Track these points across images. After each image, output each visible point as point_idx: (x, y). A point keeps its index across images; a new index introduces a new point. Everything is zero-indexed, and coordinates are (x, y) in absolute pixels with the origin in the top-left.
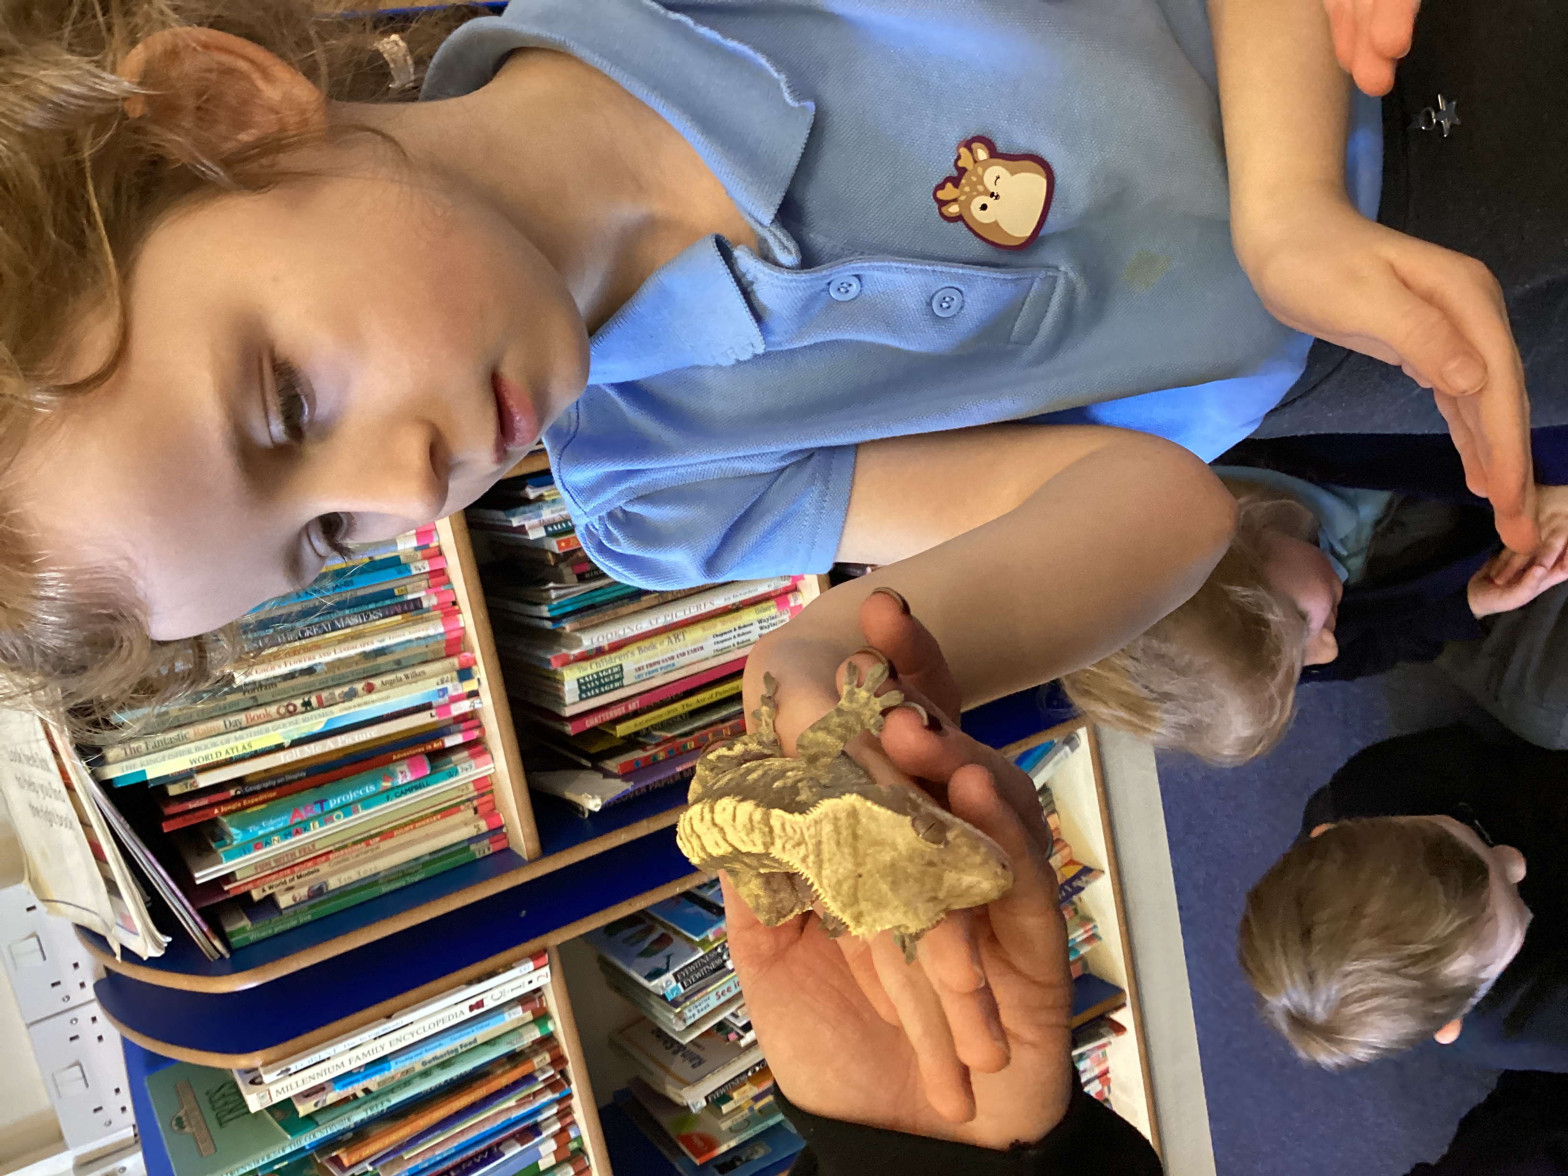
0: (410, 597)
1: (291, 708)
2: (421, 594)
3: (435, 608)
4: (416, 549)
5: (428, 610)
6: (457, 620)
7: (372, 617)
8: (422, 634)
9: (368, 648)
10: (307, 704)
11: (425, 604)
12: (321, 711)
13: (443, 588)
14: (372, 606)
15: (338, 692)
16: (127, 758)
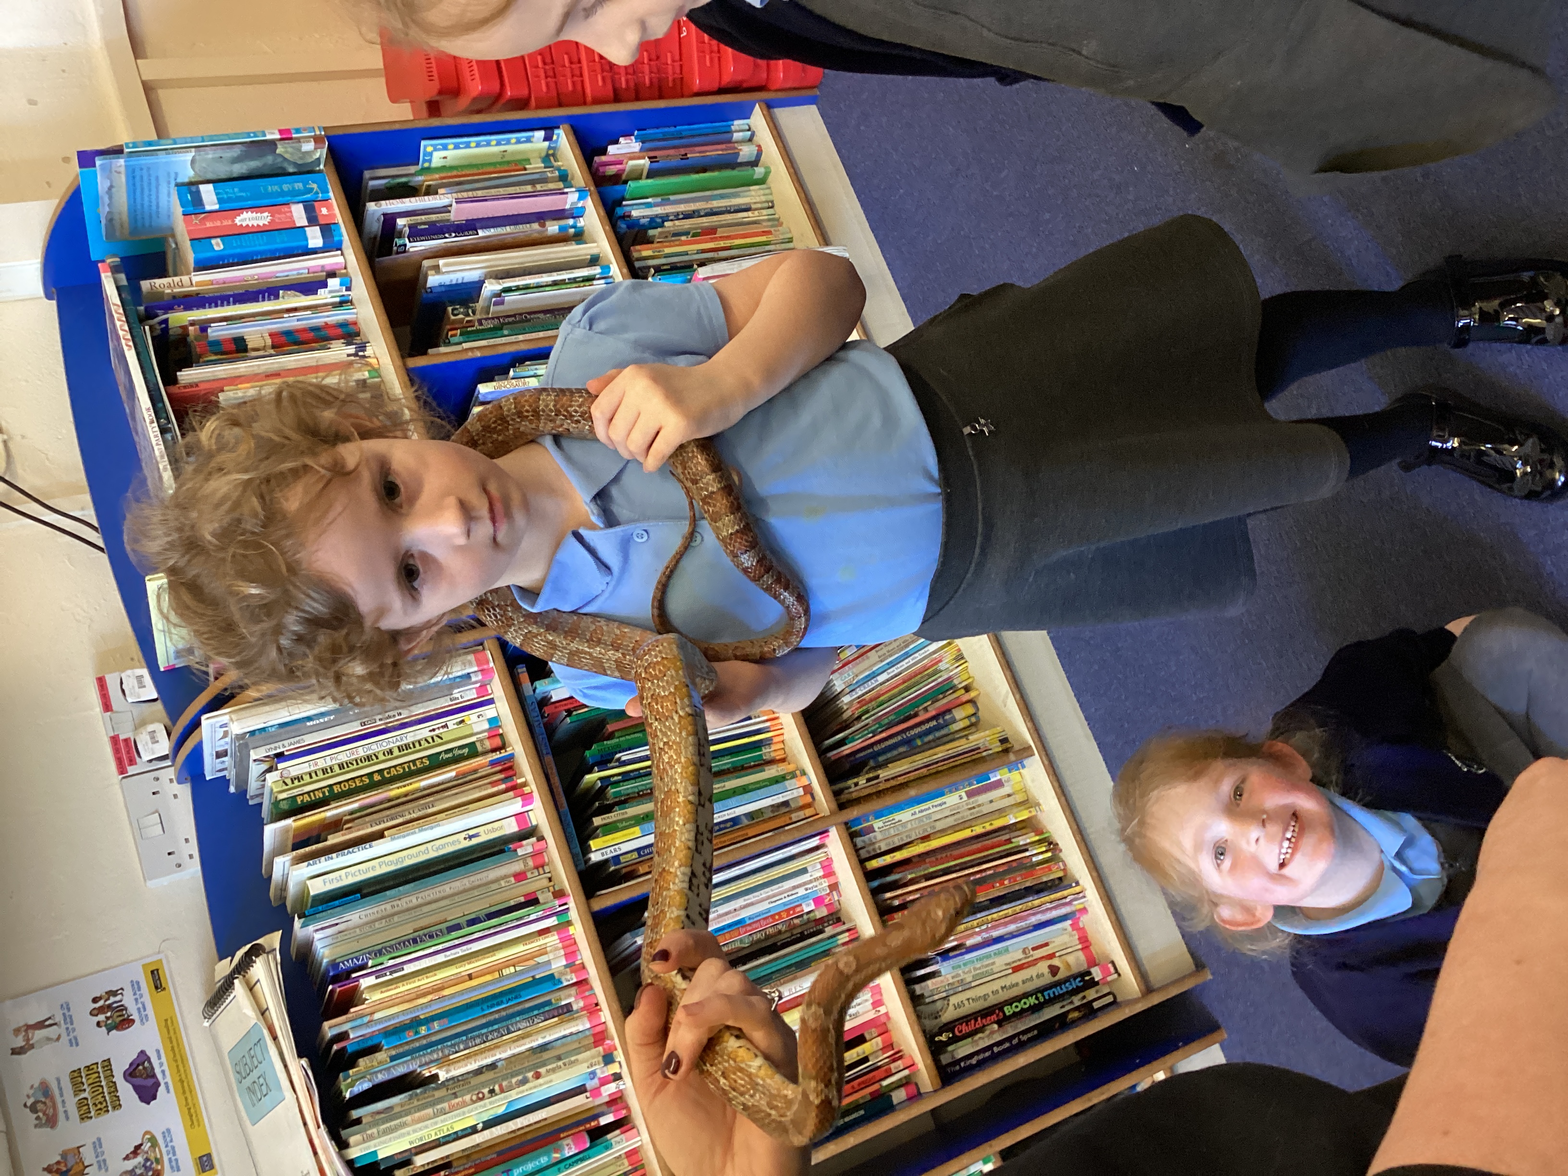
0: (563, 1003)
1: (481, 1095)
2: (572, 1000)
3: (582, 1009)
4: (566, 966)
5: (577, 1012)
6: (599, 1017)
7: (536, 1021)
8: (574, 1030)
9: (534, 1044)
10: (492, 1092)
11: (575, 1007)
12: (503, 1095)
13: (587, 994)
14: (536, 1012)
15: (514, 1080)
16: (364, 1141)
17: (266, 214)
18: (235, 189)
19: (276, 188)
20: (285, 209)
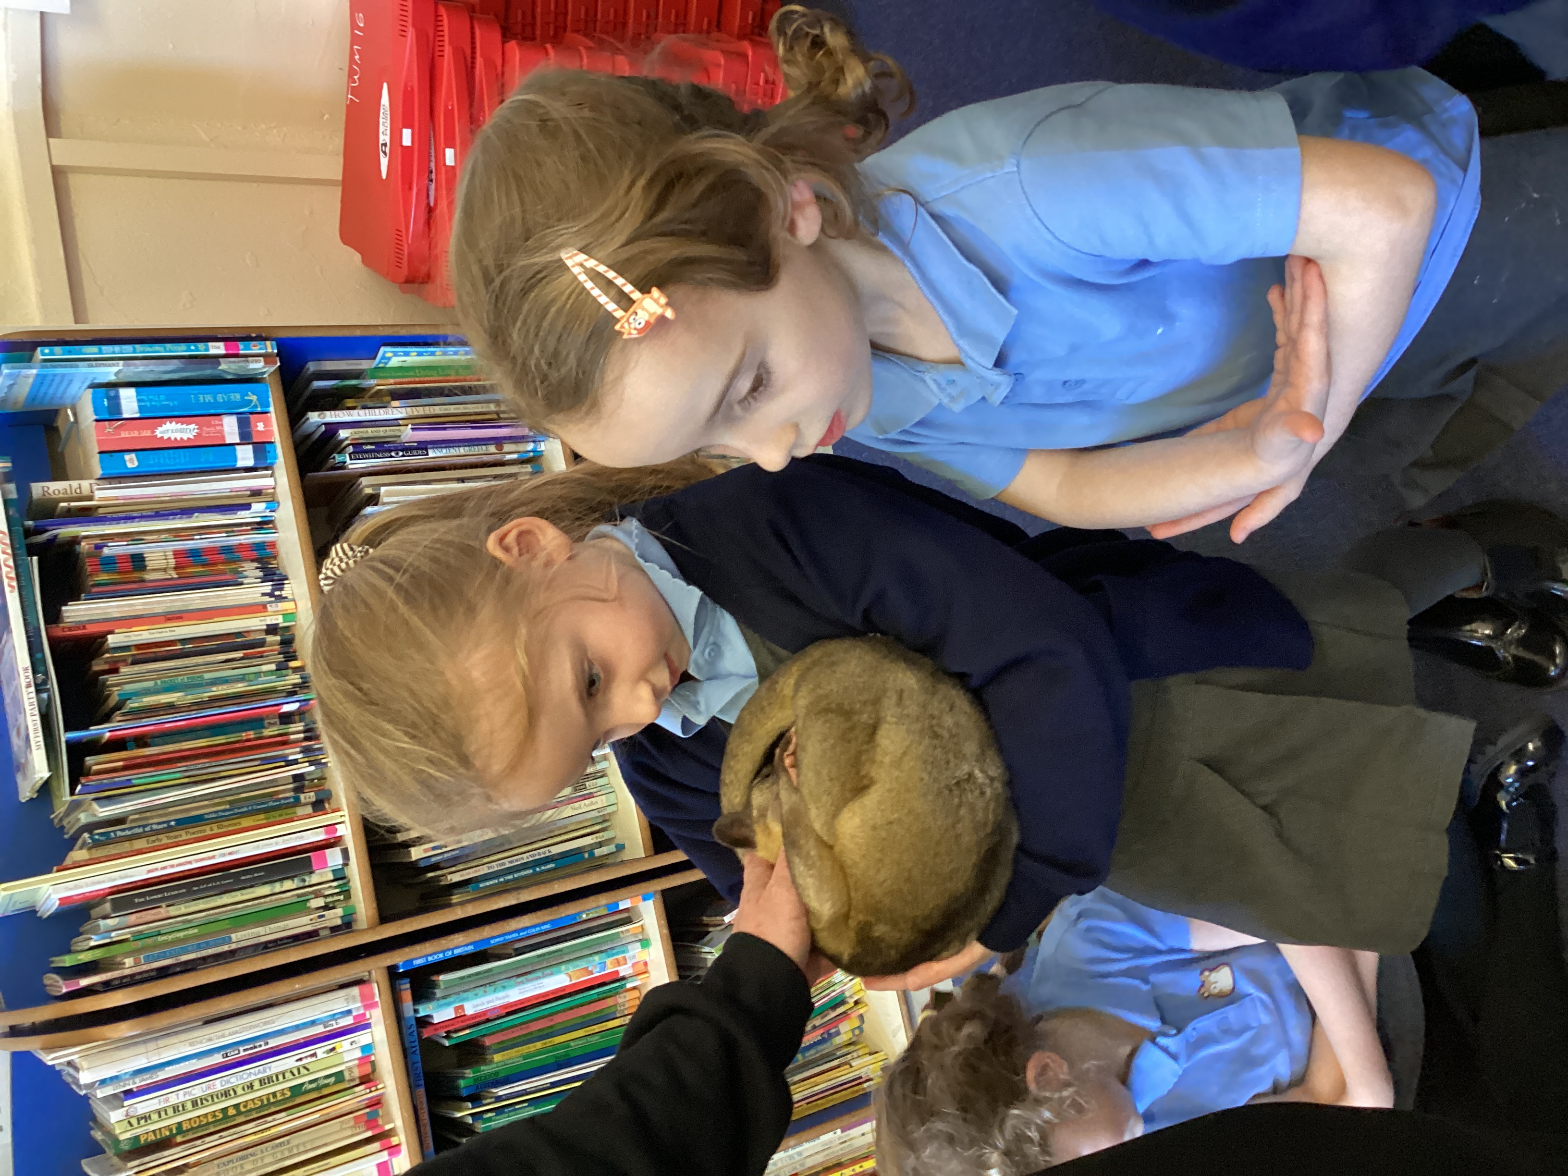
17: (193, 426)
18: (160, 397)
19: (209, 398)
20: (214, 420)
